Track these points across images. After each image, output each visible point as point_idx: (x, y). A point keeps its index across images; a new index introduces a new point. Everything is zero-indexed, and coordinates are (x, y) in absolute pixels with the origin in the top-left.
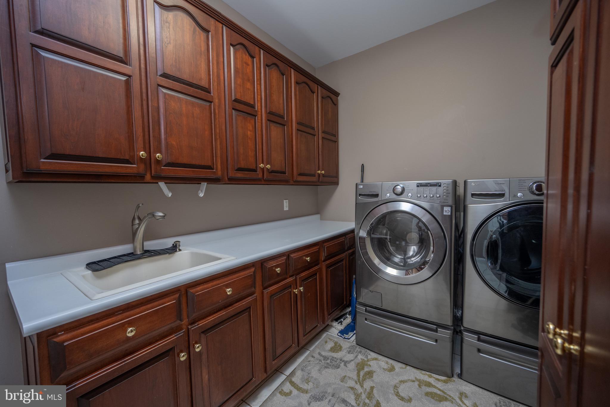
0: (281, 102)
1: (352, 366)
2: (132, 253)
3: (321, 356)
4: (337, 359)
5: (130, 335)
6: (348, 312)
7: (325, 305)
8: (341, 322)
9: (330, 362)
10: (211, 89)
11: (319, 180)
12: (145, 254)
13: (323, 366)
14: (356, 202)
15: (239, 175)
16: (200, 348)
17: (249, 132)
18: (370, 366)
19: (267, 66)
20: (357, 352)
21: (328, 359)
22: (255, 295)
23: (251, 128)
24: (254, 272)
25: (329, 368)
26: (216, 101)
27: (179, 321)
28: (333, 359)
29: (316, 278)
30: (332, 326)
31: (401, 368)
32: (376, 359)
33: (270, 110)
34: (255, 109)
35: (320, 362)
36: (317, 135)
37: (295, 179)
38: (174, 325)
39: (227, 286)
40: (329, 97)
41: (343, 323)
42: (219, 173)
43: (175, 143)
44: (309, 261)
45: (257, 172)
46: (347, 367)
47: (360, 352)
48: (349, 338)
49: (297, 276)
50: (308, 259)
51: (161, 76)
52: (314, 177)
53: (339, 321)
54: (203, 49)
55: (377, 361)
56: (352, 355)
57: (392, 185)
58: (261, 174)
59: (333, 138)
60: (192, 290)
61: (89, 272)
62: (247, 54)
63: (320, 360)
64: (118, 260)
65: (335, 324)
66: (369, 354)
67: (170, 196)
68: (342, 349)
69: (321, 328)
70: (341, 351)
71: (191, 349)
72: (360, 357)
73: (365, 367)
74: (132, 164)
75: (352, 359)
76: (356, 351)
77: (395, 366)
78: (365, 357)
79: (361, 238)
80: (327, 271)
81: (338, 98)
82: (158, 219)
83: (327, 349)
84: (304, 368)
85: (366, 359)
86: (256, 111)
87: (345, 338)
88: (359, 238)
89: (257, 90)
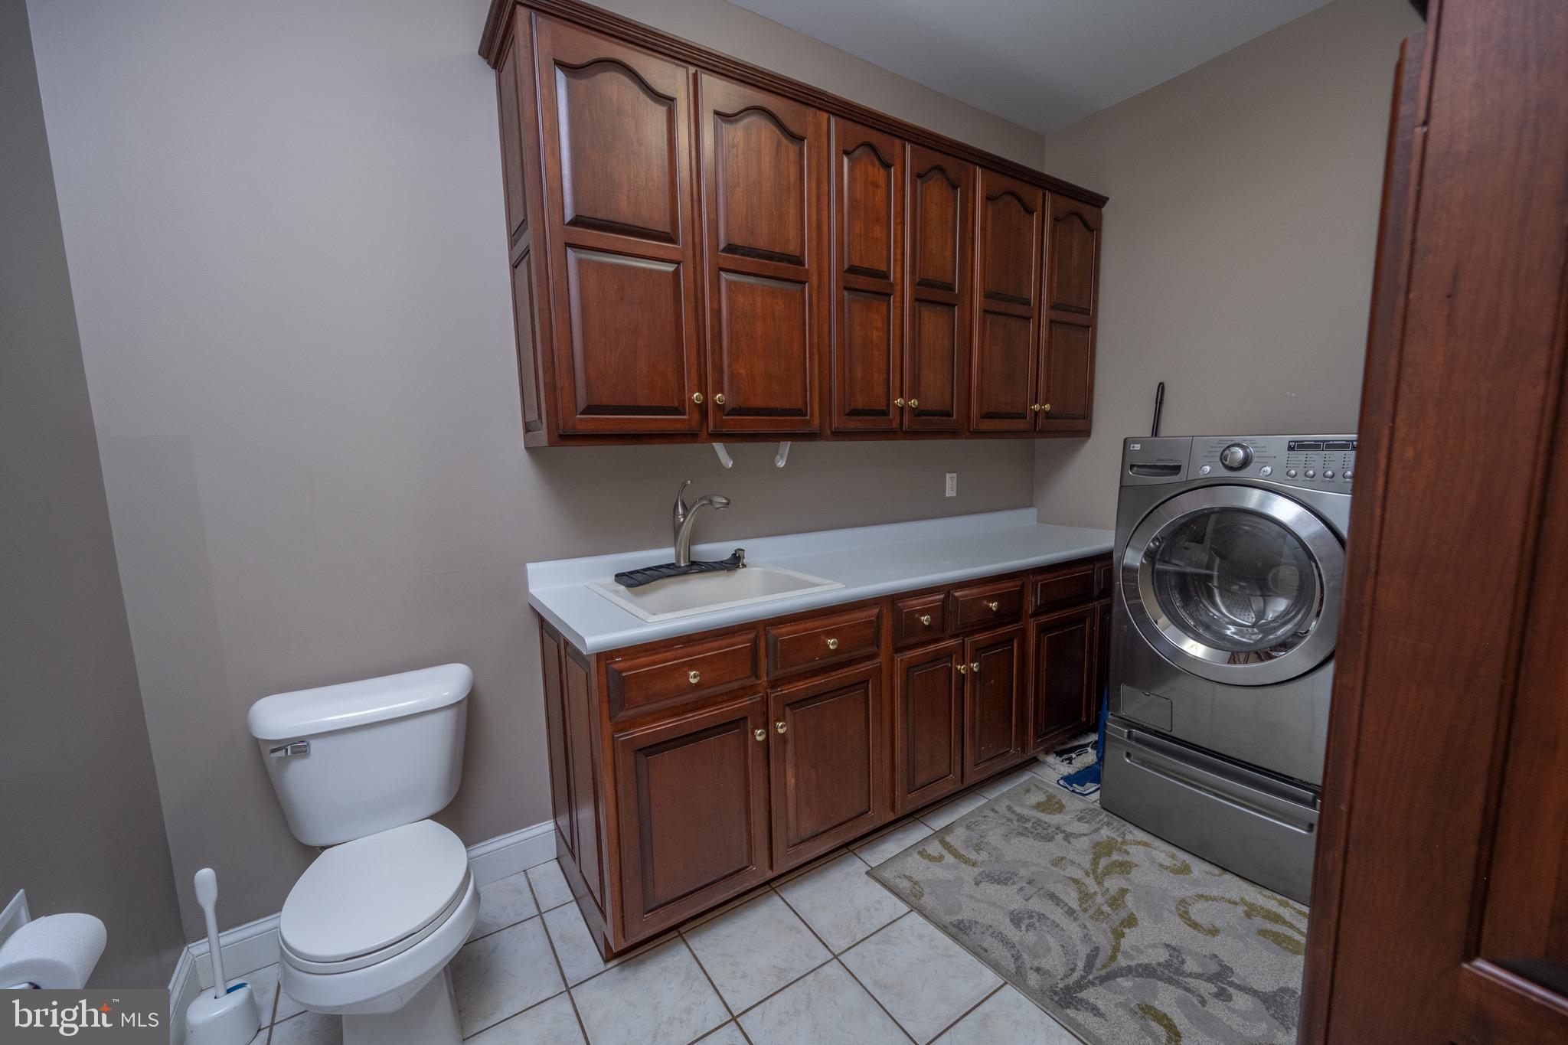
0: (948, 253)
1: (1084, 843)
2: (673, 564)
3: (1012, 813)
4: (1049, 826)
5: (693, 681)
6: (1090, 743)
7: (1031, 715)
8: (1070, 760)
9: (1032, 827)
10: (804, 258)
11: (1035, 428)
12: (693, 567)
13: (1014, 830)
14: (1120, 484)
15: (853, 424)
16: (785, 729)
17: (875, 333)
18: (1128, 853)
19: (919, 176)
20: (1099, 822)
21: (1028, 820)
22: (879, 660)
23: (879, 324)
24: (879, 616)
25: (1028, 837)
26: (815, 278)
27: (753, 678)
28: (1038, 823)
29: (1012, 651)
30: (1044, 763)
31: (1207, 873)
32: (1146, 844)
33: (922, 276)
34: (890, 279)
35: (1009, 823)
36: (1037, 317)
37: (973, 426)
38: (747, 682)
39: (830, 634)
40: (1077, 214)
41: (1073, 761)
42: (816, 422)
43: (743, 372)
44: (994, 609)
45: (888, 415)
46: (1070, 843)
47: (1108, 824)
48: (1084, 793)
49: (966, 639)
50: (994, 605)
51: (724, 250)
52: (1024, 420)
53: (1065, 756)
54: (792, 180)
55: (1148, 849)
56: (1086, 825)
57: (1220, 445)
58: (898, 420)
59: (1081, 319)
60: (774, 631)
61: (622, 588)
62: (877, 163)
63: (1009, 820)
64: (656, 573)
65: (1051, 759)
66: (1131, 832)
67: (730, 466)
68: (1064, 811)
69: (1018, 761)
70: (1060, 812)
71: (771, 727)
72: (1105, 832)
73: (1115, 852)
74: (681, 415)
75: (1086, 832)
76: (1098, 819)
77: (1191, 866)
78: (1118, 836)
79: (1129, 570)
80: (1038, 636)
81: (1104, 210)
82: (718, 508)
83: (1028, 803)
84: (972, 826)
85: (1119, 840)
86: (892, 285)
87: (1073, 791)
88: (1124, 568)
89: (895, 237)
